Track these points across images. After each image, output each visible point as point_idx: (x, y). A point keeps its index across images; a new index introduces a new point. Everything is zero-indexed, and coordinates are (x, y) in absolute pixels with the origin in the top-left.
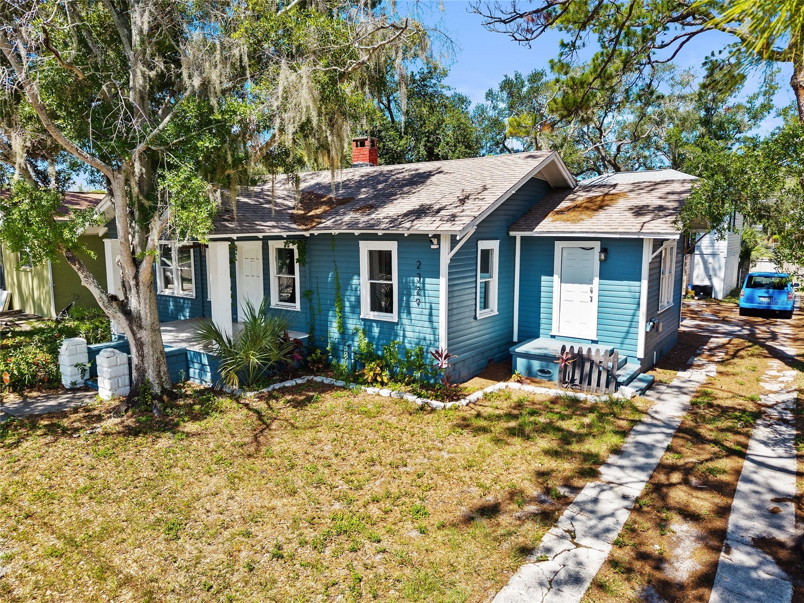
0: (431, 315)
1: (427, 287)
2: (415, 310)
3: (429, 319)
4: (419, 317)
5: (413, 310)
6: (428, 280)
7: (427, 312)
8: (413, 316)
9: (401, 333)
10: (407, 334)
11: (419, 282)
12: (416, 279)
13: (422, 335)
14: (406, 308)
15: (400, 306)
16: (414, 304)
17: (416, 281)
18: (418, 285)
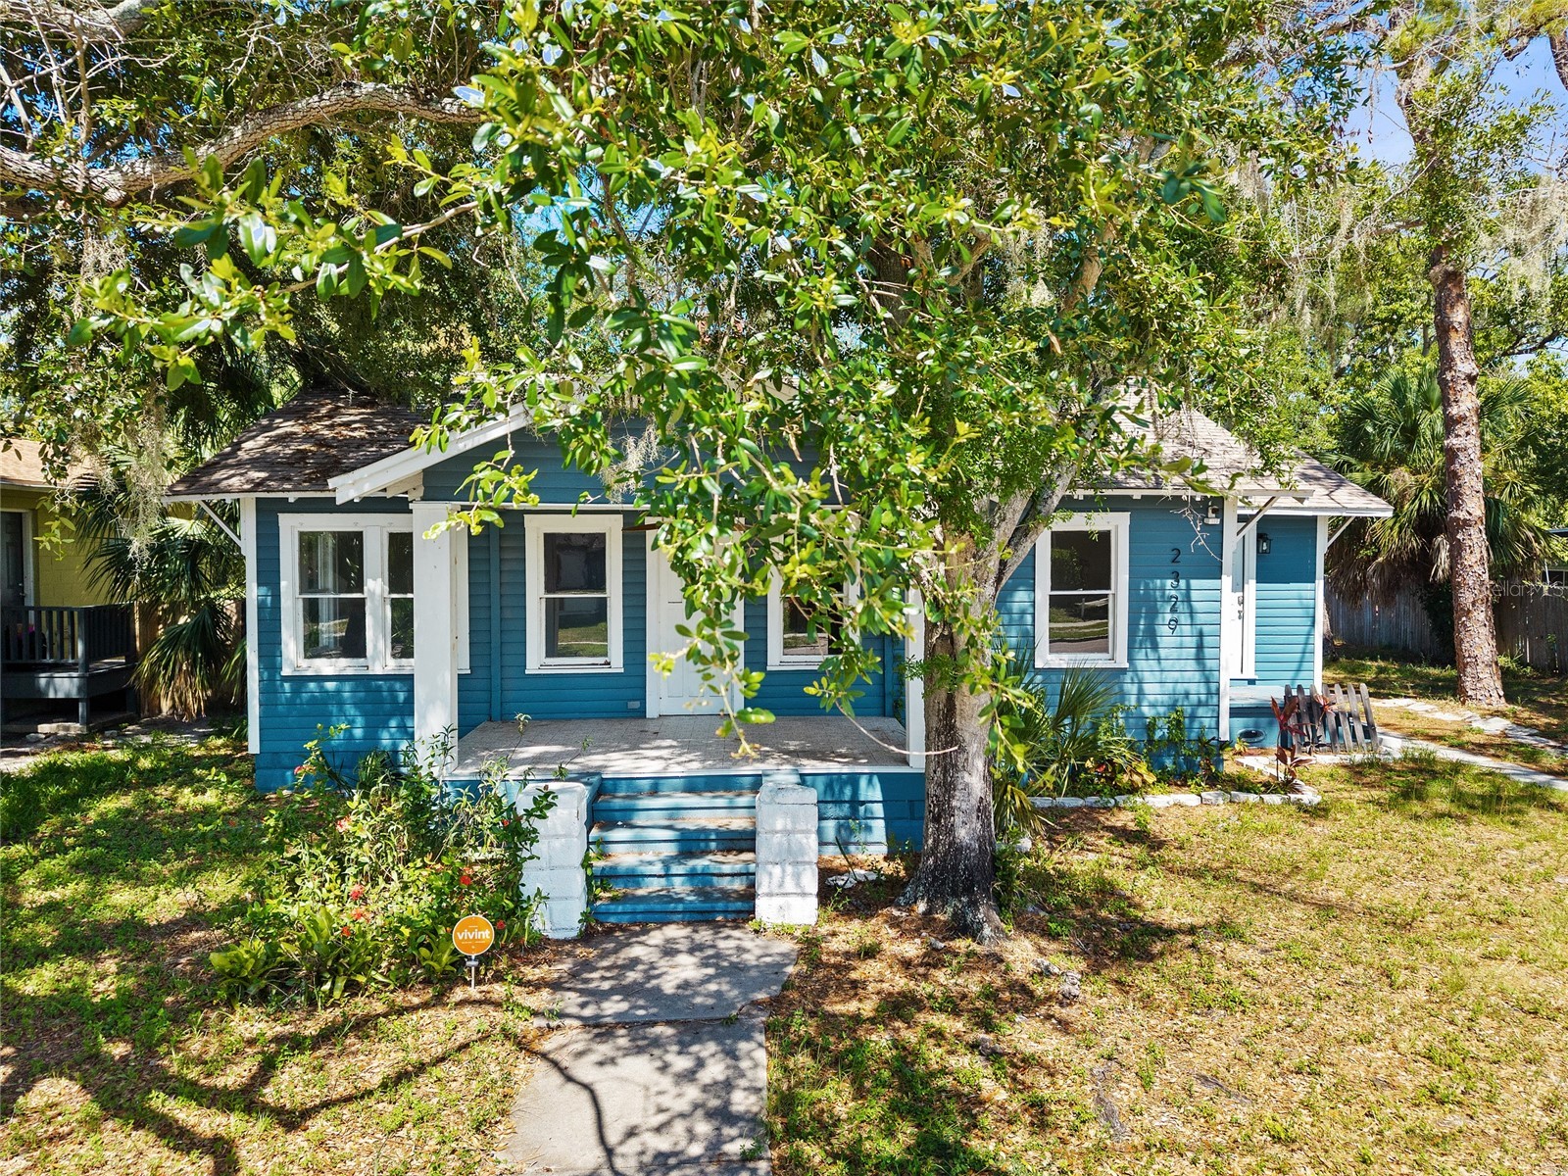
0: (1200, 647)
1: (1194, 595)
2: (1166, 638)
3: (1198, 654)
4: (1175, 653)
5: (1162, 642)
6: (1194, 583)
7: (1192, 642)
8: (1163, 653)
9: (1134, 689)
10: (1147, 688)
11: (1175, 588)
12: (1169, 583)
13: (1180, 688)
14: (1144, 637)
15: (1132, 635)
16: (1164, 630)
17: (1168, 586)
18: (1173, 593)
